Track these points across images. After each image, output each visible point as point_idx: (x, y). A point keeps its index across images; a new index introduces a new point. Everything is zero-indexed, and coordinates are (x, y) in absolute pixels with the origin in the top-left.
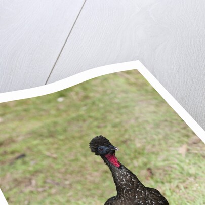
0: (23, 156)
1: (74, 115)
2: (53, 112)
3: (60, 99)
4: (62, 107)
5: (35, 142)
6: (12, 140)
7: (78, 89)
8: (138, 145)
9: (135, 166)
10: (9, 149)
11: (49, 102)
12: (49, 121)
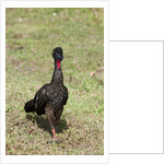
0: (22, 48)
1: (55, 28)
2: (47, 22)
3: (55, 14)
4: (53, 20)
5: (30, 41)
6: (21, 36)
7: (66, 11)
8: (74, 62)
9: (66, 72)
10: (17, 41)
11: (49, 14)
12: (42, 27)
